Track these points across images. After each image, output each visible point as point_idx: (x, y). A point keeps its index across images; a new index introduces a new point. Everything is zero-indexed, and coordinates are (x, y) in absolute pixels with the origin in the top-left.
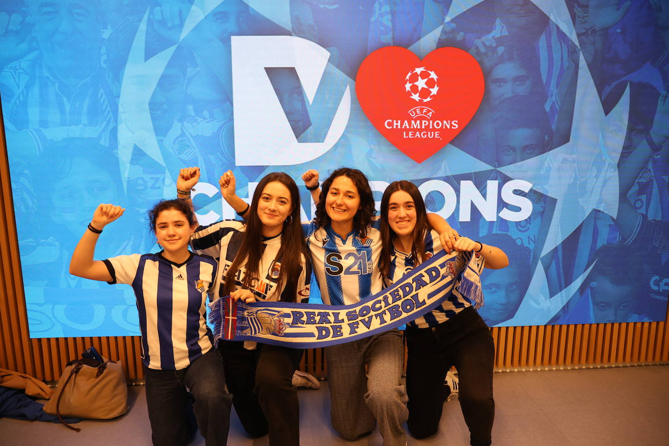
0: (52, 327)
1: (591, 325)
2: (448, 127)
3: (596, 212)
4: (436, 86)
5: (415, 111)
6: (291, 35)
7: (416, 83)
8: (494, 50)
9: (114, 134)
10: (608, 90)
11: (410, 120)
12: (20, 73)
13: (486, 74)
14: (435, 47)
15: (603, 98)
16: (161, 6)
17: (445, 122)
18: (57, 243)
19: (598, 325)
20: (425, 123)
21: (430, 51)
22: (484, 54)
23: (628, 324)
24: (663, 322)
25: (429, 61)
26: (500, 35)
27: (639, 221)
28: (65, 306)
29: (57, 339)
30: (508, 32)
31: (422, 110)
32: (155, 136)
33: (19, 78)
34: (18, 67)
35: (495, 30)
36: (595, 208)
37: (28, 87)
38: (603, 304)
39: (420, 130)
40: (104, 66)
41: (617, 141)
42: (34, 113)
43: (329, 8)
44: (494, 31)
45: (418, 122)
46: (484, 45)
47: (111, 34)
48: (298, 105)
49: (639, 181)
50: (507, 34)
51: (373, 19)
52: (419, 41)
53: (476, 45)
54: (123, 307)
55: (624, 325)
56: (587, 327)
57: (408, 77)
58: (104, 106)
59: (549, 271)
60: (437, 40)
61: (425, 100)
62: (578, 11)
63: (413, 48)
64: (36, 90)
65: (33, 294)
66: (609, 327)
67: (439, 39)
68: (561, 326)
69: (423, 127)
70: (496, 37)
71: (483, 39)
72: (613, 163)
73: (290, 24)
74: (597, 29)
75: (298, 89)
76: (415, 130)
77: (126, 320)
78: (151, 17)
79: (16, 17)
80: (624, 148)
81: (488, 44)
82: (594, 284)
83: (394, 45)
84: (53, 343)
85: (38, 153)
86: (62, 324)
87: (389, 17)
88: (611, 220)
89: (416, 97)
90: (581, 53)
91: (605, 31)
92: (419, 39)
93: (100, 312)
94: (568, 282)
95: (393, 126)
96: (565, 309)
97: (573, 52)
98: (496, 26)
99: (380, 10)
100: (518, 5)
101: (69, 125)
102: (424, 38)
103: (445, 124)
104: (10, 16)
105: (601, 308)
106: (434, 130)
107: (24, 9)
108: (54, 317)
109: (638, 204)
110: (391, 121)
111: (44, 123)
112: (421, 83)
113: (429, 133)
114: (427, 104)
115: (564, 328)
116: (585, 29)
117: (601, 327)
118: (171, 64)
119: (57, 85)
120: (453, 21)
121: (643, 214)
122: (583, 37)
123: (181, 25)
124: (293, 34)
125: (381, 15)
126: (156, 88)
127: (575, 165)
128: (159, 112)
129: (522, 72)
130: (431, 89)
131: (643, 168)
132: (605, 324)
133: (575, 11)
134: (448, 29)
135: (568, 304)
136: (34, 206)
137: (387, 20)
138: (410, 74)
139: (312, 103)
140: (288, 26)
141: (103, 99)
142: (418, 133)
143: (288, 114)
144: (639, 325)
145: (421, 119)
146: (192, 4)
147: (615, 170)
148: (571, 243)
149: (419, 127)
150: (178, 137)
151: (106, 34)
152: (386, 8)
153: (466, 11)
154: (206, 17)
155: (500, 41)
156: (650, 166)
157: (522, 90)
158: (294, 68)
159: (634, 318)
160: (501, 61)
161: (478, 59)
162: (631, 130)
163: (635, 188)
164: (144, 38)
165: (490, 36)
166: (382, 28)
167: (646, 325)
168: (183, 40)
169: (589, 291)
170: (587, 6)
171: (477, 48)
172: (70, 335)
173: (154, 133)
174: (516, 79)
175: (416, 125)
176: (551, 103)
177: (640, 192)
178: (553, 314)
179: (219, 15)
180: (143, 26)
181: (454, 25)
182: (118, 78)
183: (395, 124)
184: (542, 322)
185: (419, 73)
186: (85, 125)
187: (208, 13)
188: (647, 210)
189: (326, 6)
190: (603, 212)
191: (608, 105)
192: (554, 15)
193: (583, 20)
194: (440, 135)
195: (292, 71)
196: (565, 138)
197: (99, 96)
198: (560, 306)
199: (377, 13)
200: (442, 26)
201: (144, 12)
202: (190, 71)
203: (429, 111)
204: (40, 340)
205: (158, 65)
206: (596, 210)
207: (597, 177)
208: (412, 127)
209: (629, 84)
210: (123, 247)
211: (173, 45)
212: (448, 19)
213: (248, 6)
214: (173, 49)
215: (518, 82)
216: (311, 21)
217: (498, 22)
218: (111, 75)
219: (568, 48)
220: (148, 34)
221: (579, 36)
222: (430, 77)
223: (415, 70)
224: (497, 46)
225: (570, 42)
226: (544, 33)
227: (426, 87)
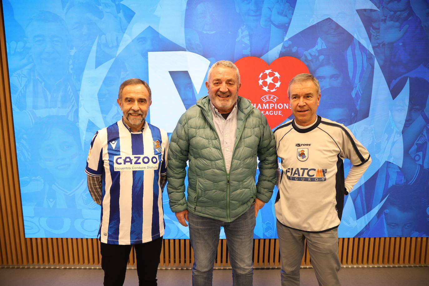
0: (38, 232)
1: (385, 238)
2: (287, 108)
3: (388, 163)
4: (279, 81)
5: (265, 97)
6: (186, 51)
7: (265, 80)
8: (317, 58)
9: (76, 113)
10: (394, 82)
11: (262, 103)
12: (22, 77)
14: (278, 56)
15: (391, 89)
16: (105, 35)
17: (285, 105)
18: (42, 180)
19: (390, 238)
20: (272, 105)
21: (275, 59)
22: (311, 60)
23: (411, 238)
25: (274, 66)
26: (321, 48)
27: (417, 170)
29: (42, 239)
30: (326, 46)
31: (270, 97)
32: (101, 115)
33: (21, 80)
34: (21, 74)
35: (317, 45)
36: (387, 160)
37: (26, 86)
38: (393, 225)
39: (269, 110)
40: (71, 72)
41: (401, 116)
42: (29, 101)
43: (209, 33)
44: (316, 46)
45: (267, 105)
46: (310, 55)
47: (76, 52)
48: (190, 95)
49: (418, 143)
50: (325, 47)
51: (237, 40)
52: (267, 53)
53: (305, 55)
54: (81, 220)
55: (408, 239)
56: (382, 239)
57: (260, 76)
58: (71, 96)
59: (356, 202)
60: (279, 52)
61: (272, 91)
62: (372, 31)
63: (263, 58)
64: (31, 88)
65: (28, 210)
66: (398, 240)
67: (281, 51)
68: (364, 239)
69: (271, 108)
70: (318, 50)
71: (310, 51)
72: (398, 131)
73: (185, 44)
74: (386, 43)
75: (190, 84)
76: (265, 110)
77: (83, 228)
78: (99, 41)
79: (21, 44)
80: (406, 121)
81: (313, 54)
82: (387, 211)
83: (251, 56)
84: (39, 241)
85: (31, 125)
87: (248, 38)
88: (398, 168)
89: (266, 89)
90: (375, 59)
91: (391, 44)
92: (268, 51)
93: (67, 223)
94: (369, 209)
96: (367, 227)
97: (370, 58)
98: (318, 43)
99: (242, 34)
100: (332, 29)
101: (50, 108)
102: (271, 51)
103: (285, 106)
104: (17, 43)
105: (392, 227)
106: (278, 110)
107: (25, 39)
108: (40, 225)
109: (417, 158)
111: (35, 107)
112: (269, 80)
113: (275, 112)
114: (273, 93)
115: (367, 240)
116: (378, 43)
117: (393, 240)
118: (111, 70)
119: (43, 83)
120: (289, 39)
121: (420, 165)
122: (377, 49)
123: (118, 46)
124: (187, 50)
125: (243, 37)
126: (102, 85)
127: (373, 132)
128: (104, 100)
129: (335, 72)
130: (275, 84)
131: (420, 133)
132: (395, 238)
133: (371, 31)
134: (286, 45)
135: (369, 223)
136: (29, 157)
137: (246, 40)
138: (262, 74)
139: (199, 94)
140: (184, 46)
142: (267, 112)
143: (183, 100)
144: (419, 239)
145: (269, 103)
146: (124, 33)
147: (400, 135)
148: (371, 184)
149: (268, 108)
150: (115, 115)
151: (73, 52)
152: (246, 33)
153: (298, 33)
154: (133, 41)
155: (320, 52)
156: (425, 132)
157: (337, 83)
158: (187, 71)
159: (415, 234)
160: (322, 65)
161: (306, 63)
162: (411, 109)
163: (415, 147)
164: (95, 55)
165: (314, 49)
166: (243, 45)
167: (424, 239)
168: (118, 55)
169: (384, 215)
170: (379, 29)
171: (306, 57)
172: (49, 237)
173: (101, 113)
174: (331, 77)
175: (266, 106)
176: (356, 92)
177: (418, 150)
178: (359, 230)
179: (141, 39)
180: (94, 48)
181: (290, 42)
182: (79, 79)
184: (352, 236)
185: (268, 74)
186: (59, 108)
187: (133, 39)
188: (423, 162)
189: (208, 32)
190: (392, 163)
191: (395, 93)
193: (376, 38)
194: (282, 113)
195: (186, 73)
196: (366, 115)
197: (68, 90)
198: (364, 226)
199: (240, 35)
200: (282, 44)
201: (96, 39)
202: (123, 74)
203: (274, 98)
204: (31, 239)
205: (103, 71)
206: (388, 162)
207: (388, 139)
208: (263, 108)
209: (408, 79)
210: (81, 183)
211: (112, 58)
212: (286, 39)
213: (158, 33)
214: (113, 60)
215: (333, 78)
216: (198, 42)
217: (319, 40)
218: (75, 77)
219: (367, 55)
220: (97, 52)
221: (374, 48)
222: (275, 76)
223: (265, 71)
224: (319, 55)
225: (368, 52)
226: (350, 47)
227: (273, 82)
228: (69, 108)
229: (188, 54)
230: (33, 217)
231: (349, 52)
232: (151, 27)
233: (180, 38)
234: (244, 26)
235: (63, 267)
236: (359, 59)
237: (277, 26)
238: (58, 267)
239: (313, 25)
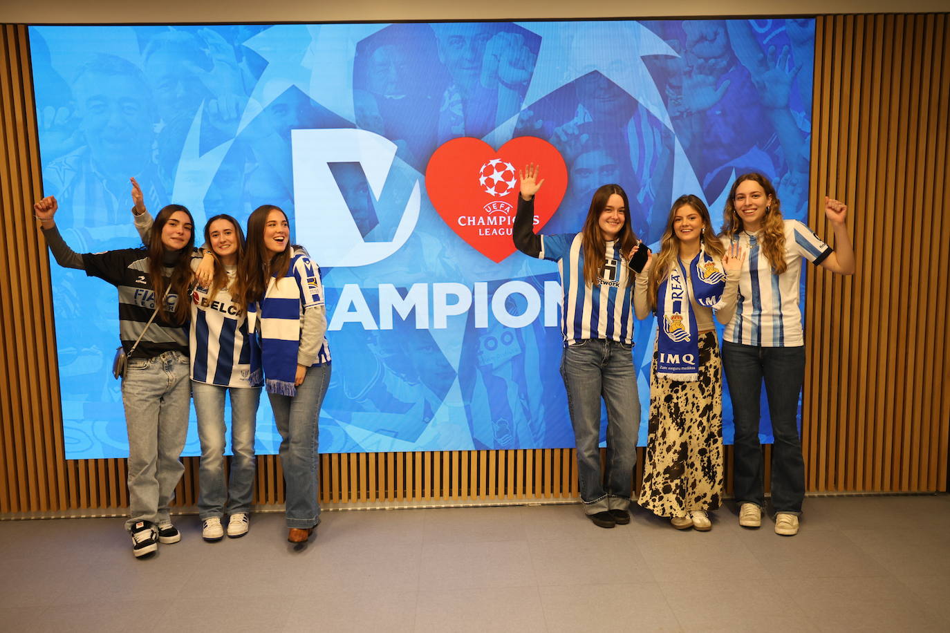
0: (91, 447)
4: (513, 179)
5: (491, 206)
6: (355, 128)
7: (491, 177)
8: (577, 137)
10: (709, 178)
11: (485, 216)
12: (65, 169)
13: (569, 165)
15: (704, 188)
16: (216, 98)
18: (100, 352)
20: (503, 219)
21: (506, 141)
22: (566, 143)
25: (505, 152)
26: (583, 122)
28: (107, 423)
29: (96, 461)
30: (592, 118)
31: (498, 205)
33: (64, 174)
34: (63, 163)
35: (577, 116)
37: (74, 183)
39: (498, 227)
40: (156, 162)
43: (395, 98)
44: (575, 118)
45: (495, 218)
46: (567, 134)
48: (365, 202)
50: (591, 120)
51: (442, 109)
52: (493, 132)
53: (556, 134)
57: (482, 170)
58: (156, 204)
61: (502, 195)
62: (669, 92)
63: (487, 139)
64: (82, 187)
65: (72, 408)
67: (516, 128)
69: (501, 224)
70: (579, 123)
71: (564, 126)
74: (694, 112)
75: (364, 185)
76: (492, 227)
78: (206, 110)
79: (63, 111)
81: (570, 131)
83: (466, 137)
84: (92, 466)
86: (102, 443)
87: (460, 106)
89: (492, 191)
90: (676, 138)
91: (702, 113)
92: (493, 128)
95: (467, 223)
97: (666, 137)
98: (578, 112)
99: (450, 99)
100: (601, 89)
101: (117, 225)
104: (57, 110)
107: (71, 102)
108: (94, 435)
110: (464, 217)
111: (90, 222)
112: (497, 176)
113: (507, 230)
114: (504, 198)
116: (679, 112)
118: (226, 160)
119: (105, 181)
120: (530, 108)
122: (678, 121)
123: (238, 119)
124: (357, 126)
125: (452, 105)
126: (211, 185)
128: (215, 210)
129: (609, 161)
130: (508, 183)
133: (667, 92)
134: (525, 118)
136: (76, 312)
137: (458, 110)
138: (484, 167)
139: (379, 200)
140: (353, 120)
141: (154, 196)
142: (495, 230)
143: (353, 212)
145: (498, 214)
149: (496, 224)
151: (158, 128)
152: (457, 97)
154: (264, 110)
155: (583, 128)
158: (358, 164)
160: (586, 149)
161: (560, 148)
165: (571, 123)
166: (453, 119)
170: (680, 88)
171: (558, 137)
172: (111, 456)
174: (602, 169)
175: (492, 221)
176: (643, 194)
179: (279, 107)
180: (197, 120)
181: (531, 113)
183: (469, 221)
185: (494, 165)
187: (265, 107)
192: (643, 99)
193: (677, 103)
195: (357, 165)
197: (150, 193)
199: (447, 102)
200: (518, 115)
202: (248, 166)
203: (506, 206)
204: (76, 461)
205: (213, 161)
208: (488, 224)
209: (734, 170)
211: (229, 140)
212: (524, 106)
213: (309, 98)
214: (229, 144)
215: (605, 172)
216: (376, 113)
217: (580, 109)
218: (163, 171)
219: (661, 132)
220: (202, 128)
221: (673, 119)
222: (507, 169)
223: (490, 162)
224: (581, 134)
225: (663, 126)
226: (632, 118)
227: (502, 180)
229: (360, 133)
230: (83, 420)
231: (631, 129)
232: (296, 88)
233: (344, 105)
234: (454, 87)
236: (648, 141)
239: (570, 84)
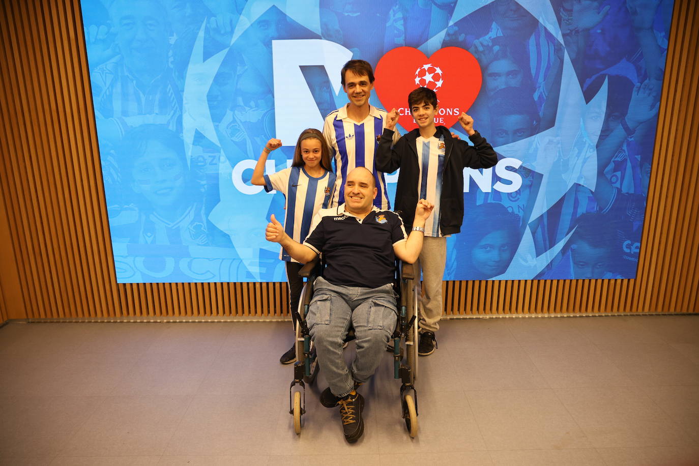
0: (134, 275)
1: (571, 280)
2: (451, 114)
3: (577, 186)
4: (441, 80)
7: (424, 78)
8: (489, 48)
9: (180, 122)
10: (588, 82)
12: (106, 73)
13: (484, 69)
14: (441, 46)
15: (584, 89)
16: (215, 16)
17: (448, 110)
18: (136, 209)
19: (577, 280)
21: (436, 50)
22: (481, 52)
23: (603, 280)
24: (634, 280)
25: (435, 59)
26: (495, 36)
27: (613, 195)
28: (144, 258)
29: (138, 284)
30: (503, 34)
32: (212, 123)
33: (106, 76)
34: (105, 69)
35: (491, 32)
36: (576, 182)
37: (112, 85)
38: (581, 264)
40: (172, 66)
41: (596, 126)
42: (117, 105)
43: (352, 15)
44: (490, 33)
46: (482, 44)
47: (177, 40)
48: (326, 96)
49: (616, 160)
50: (502, 35)
51: (388, 24)
52: (427, 42)
53: (475, 45)
54: (188, 260)
55: (599, 282)
56: (568, 282)
57: (417, 73)
58: (172, 99)
59: (536, 234)
60: (442, 41)
62: (564, 15)
65: (119, 248)
66: (587, 282)
67: (444, 40)
68: (545, 281)
70: (492, 38)
71: (481, 39)
72: (592, 144)
73: (320, 30)
74: (580, 30)
75: (327, 83)
77: (190, 269)
78: (208, 25)
79: (103, 29)
80: (602, 131)
81: (485, 43)
82: (574, 246)
83: (406, 46)
84: (135, 287)
85: (121, 135)
86: (141, 272)
87: (402, 22)
88: (590, 192)
90: (566, 50)
91: (587, 30)
92: (427, 40)
93: (170, 263)
94: (552, 244)
95: (405, 114)
96: (549, 266)
97: (558, 50)
98: (492, 28)
99: (394, 16)
100: (511, 10)
101: (144, 114)
102: (431, 39)
103: (449, 112)
104: (98, 27)
105: (580, 266)
106: (439, 116)
107: (108, 22)
108: (135, 266)
109: (614, 179)
110: (403, 109)
111: (125, 113)
112: (428, 78)
115: (548, 282)
116: (569, 30)
117: (580, 282)
118: (224, 63)
119: (135, 82)
120: (456, 24)
121: (617, 188)
122: (568, 37)
123: (232, 32)
124: (322, 38)
125: (395, 21)
126: (212, 84)
127: (559, 145)
128: (215, 103)
129: (513, 67)
130: (437, 83)
131: (619, 148)
132: (584, 280)
133: (561, 14)
134: (451, 32)
135: (551, 262)
136: (118, 179)
137: (400, 25)
138: (419, 70)
139: (338, 95)
140: (319, 32)
141: (170, 92)
143: (318, 104)
144: (612, 282)
146: (240, 14)
147: (594, 151)
148: (555, 212)
150: (230, 123)
151: (172, 41)
152: (399, 15)
153: (467, 16)
154: (252, 25)
155: (495, 41)
156: (625, 148)
157: (514, 82)
158: (323, 66)
159: (609, 275)
160: (496, 58)
161: (476, 56)
162: (609, 116)
163: (611, 166)
164: (202, 43)
165: (487, 37)
166: (396, 32)
167: (619, 282)
168: (233, 44)
169: (570, 251)
170: (572, 10)
171: (476, 47)
172: (148, 282)
173: (211, 120)
174: (509, 73)
176: (539, 94)
177: (615, 170)
178: (539, 271)
179: (262, 23)
180: (201, 34)
181: (456, 28)
182: (182, 76)
183: (406, 112)
184: (529, 278)
185: (426, 69)
186: (157, 114)
187: (253, 22)
188: (621, 184)
189: (350, 14)
190: (583, 186)
191: (589, 95)
192: (543, 19)
193: (568, 23)
194: (444, 120)
195: (322, 68)
196: (551, 123)
197: (168, 90)
198: (545, 264)
199: (392, 18)
200: (446, 30)
201: (203, 22)
202: (240, 70)
204: (124, 285)
205: (214, 65)
206: (577, 184)
207: (578, 155)
209: (607, 77)
210: (187, 211)
211: (225, 48)
212: (451, 23)
213: (285, 15)
214: (226, 51)
215: (510, 76)
216: (337, 27)
217: (494, 25)
218: (177, 73)
219: (554, 46)
220: (205, 39)
221: (564, 35)
222: (436, 72)
223: (423, 66)
224: (493, 45)
225: (556, 41)
226: (534, 34)
227: (433, 80)
228: (169, 114)
229: (324, 42)
230: (127, 256)
231: (532, 41)
232: (276, 7)
233: (313, 22)
234: (397, 6)
235: (165, 321)
236: (544, 49)
237: (439, 6)
238: (159, 321)
239: (487, 5)
